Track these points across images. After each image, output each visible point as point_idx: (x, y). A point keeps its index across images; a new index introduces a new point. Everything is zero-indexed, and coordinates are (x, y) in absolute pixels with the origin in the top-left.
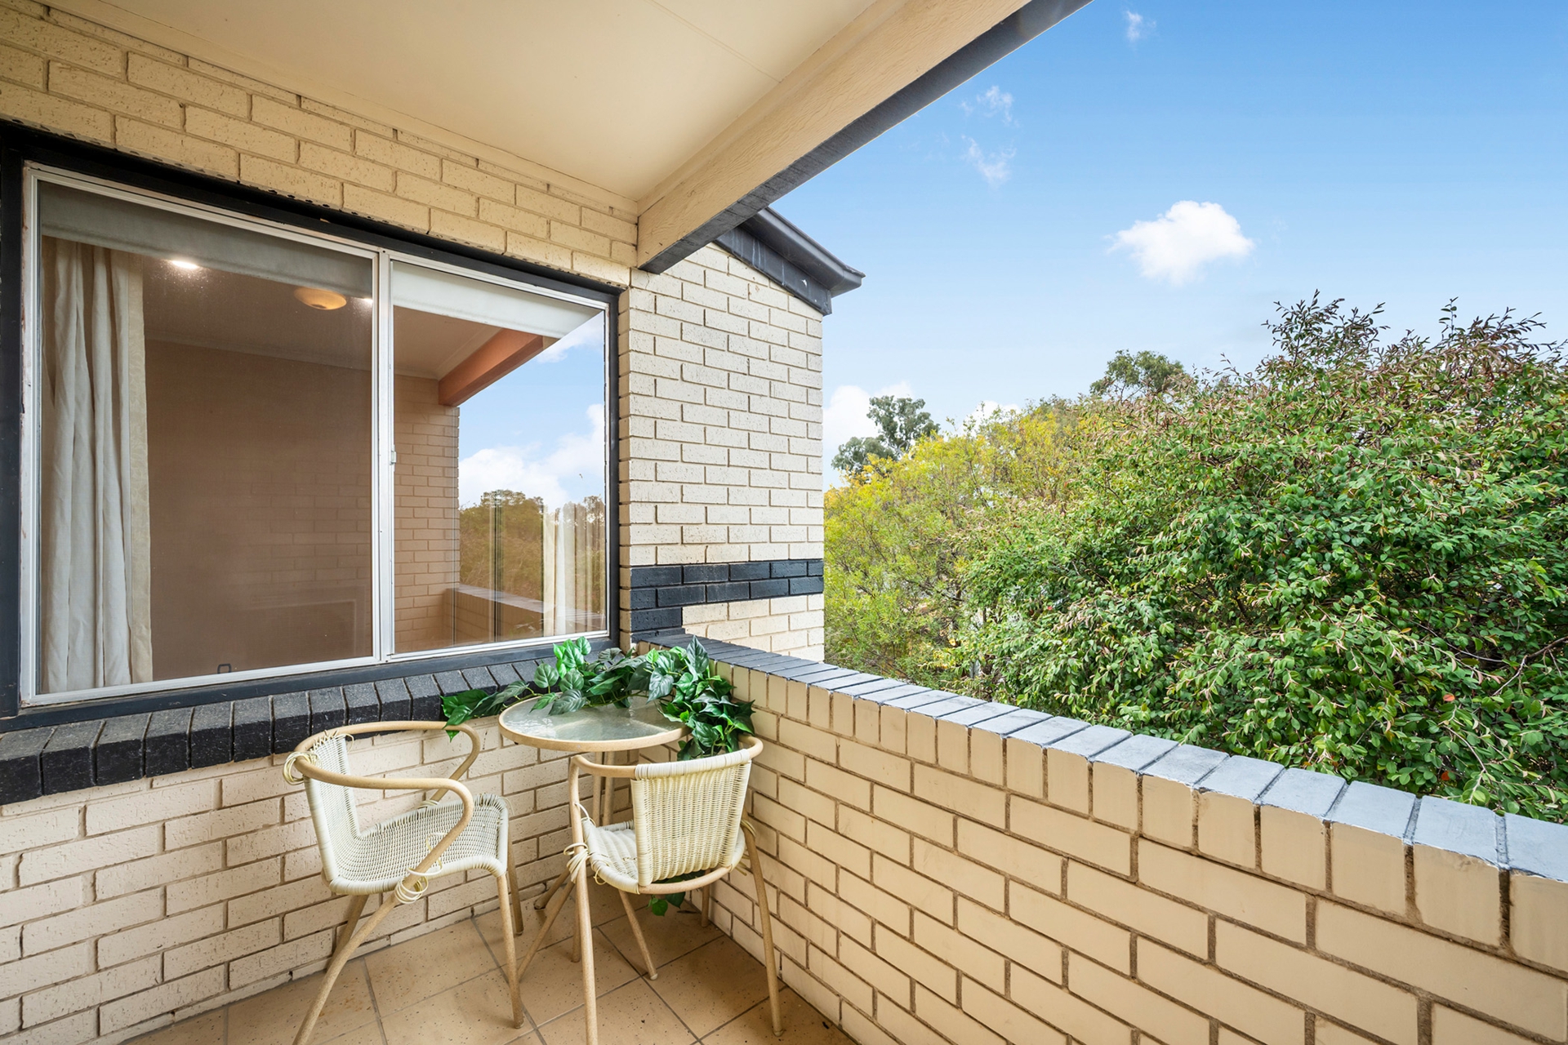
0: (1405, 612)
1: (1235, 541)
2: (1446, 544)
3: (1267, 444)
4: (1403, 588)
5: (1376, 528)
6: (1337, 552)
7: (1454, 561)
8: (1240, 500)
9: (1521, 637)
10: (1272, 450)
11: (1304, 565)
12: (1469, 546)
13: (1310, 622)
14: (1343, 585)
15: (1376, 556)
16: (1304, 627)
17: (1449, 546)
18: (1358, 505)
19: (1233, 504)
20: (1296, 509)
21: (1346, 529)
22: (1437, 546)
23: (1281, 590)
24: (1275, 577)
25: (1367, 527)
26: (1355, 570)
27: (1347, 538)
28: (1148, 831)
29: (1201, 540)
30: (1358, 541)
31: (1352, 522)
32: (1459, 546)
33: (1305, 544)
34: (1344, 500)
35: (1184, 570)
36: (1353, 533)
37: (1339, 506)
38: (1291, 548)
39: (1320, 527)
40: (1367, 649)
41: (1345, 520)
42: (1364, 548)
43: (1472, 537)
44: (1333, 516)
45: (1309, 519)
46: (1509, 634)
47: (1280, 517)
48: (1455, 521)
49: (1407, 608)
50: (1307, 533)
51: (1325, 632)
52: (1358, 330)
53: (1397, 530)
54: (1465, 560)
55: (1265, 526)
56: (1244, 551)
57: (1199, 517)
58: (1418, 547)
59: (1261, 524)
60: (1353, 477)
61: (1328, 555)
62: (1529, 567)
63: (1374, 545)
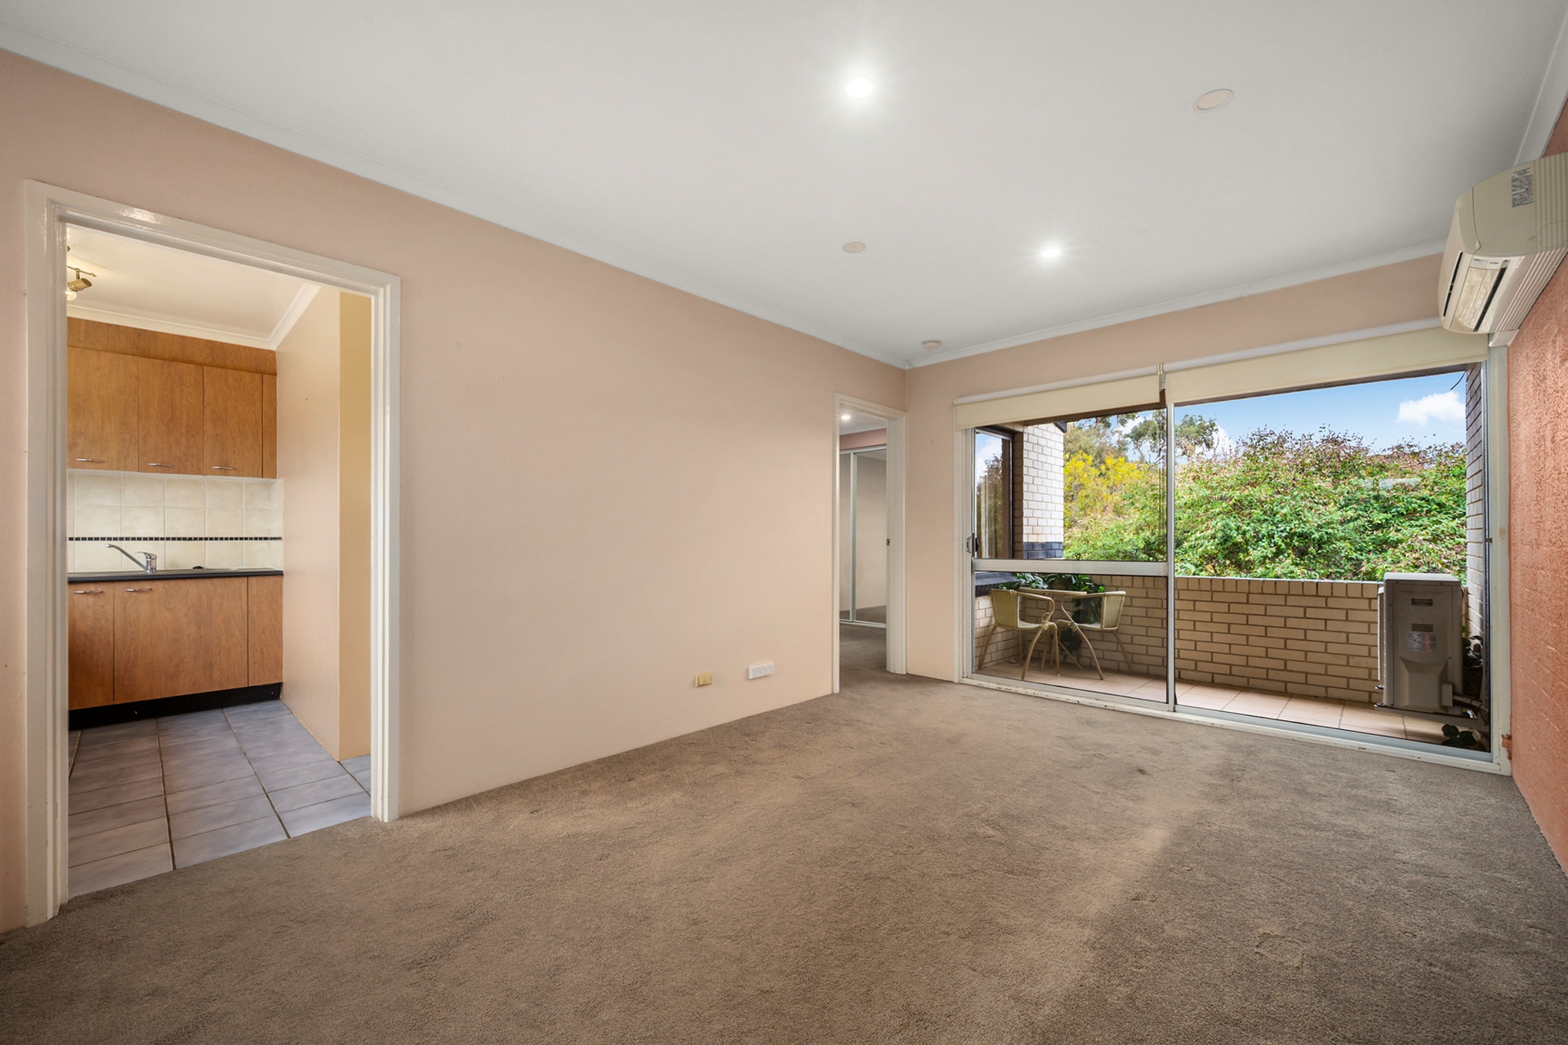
0: (1302, 562)
1: (1235, 535)
2: (1316, 535)
3: (1246, 492)
4: (1302, 553)
5: (1291, 529)
6: (1276, 539)
7: (1320, 543)
8: (1235, 517)
9: (1342, 571)
10: (1248, 496)
11: (1263, 544)
12: (1325, 537)
13: (1268, 566)
14: (1279, 552)
15: (1291, 541)
16: (1266, 568)
17: (1318, 537)
18: (1284, 520)
19: (1232, 519)
20: (1259, 521)
21: (1279, 529)
22: (1313, 536)
23: (1255, 554)
24: (1251, 549)
25: (1288, 529)
26: (1283, 546)
27: (1280, 534)
28: (1251, 591)
29: (1220, 534)
30: (1284, 534)
31: (1282, 527)
32: (1321, 537)
33: (1263, 536)
34: (1278, 518)
35: (1213, 547)
36: (1282, 531)
37: (1276, 520)
38: (1258, 538)
39: (1270, 528)
40: (1289, 575)
41: (1280, 525)
42: (1286, 538)
43: (1327, 533)
44: (1274, 524)
45: (1264, 525)
46: (1338, 570)
47: (1252, 524)
48: (1319, 526)
49: (1303, 560)
50: (1264, 532)
51: (1273, 569)
52: (1282, 440)
53: (1299, 530)
54: (1324, 543)
55: (1247, 528)
56: (1239, 539)
57: (1219, 523)
58: (1307, 538)
59: (1245, 527)
60: (1282, 508)
61: (1273, 540)
62: (1346, 544)
63: (1291, 536)
